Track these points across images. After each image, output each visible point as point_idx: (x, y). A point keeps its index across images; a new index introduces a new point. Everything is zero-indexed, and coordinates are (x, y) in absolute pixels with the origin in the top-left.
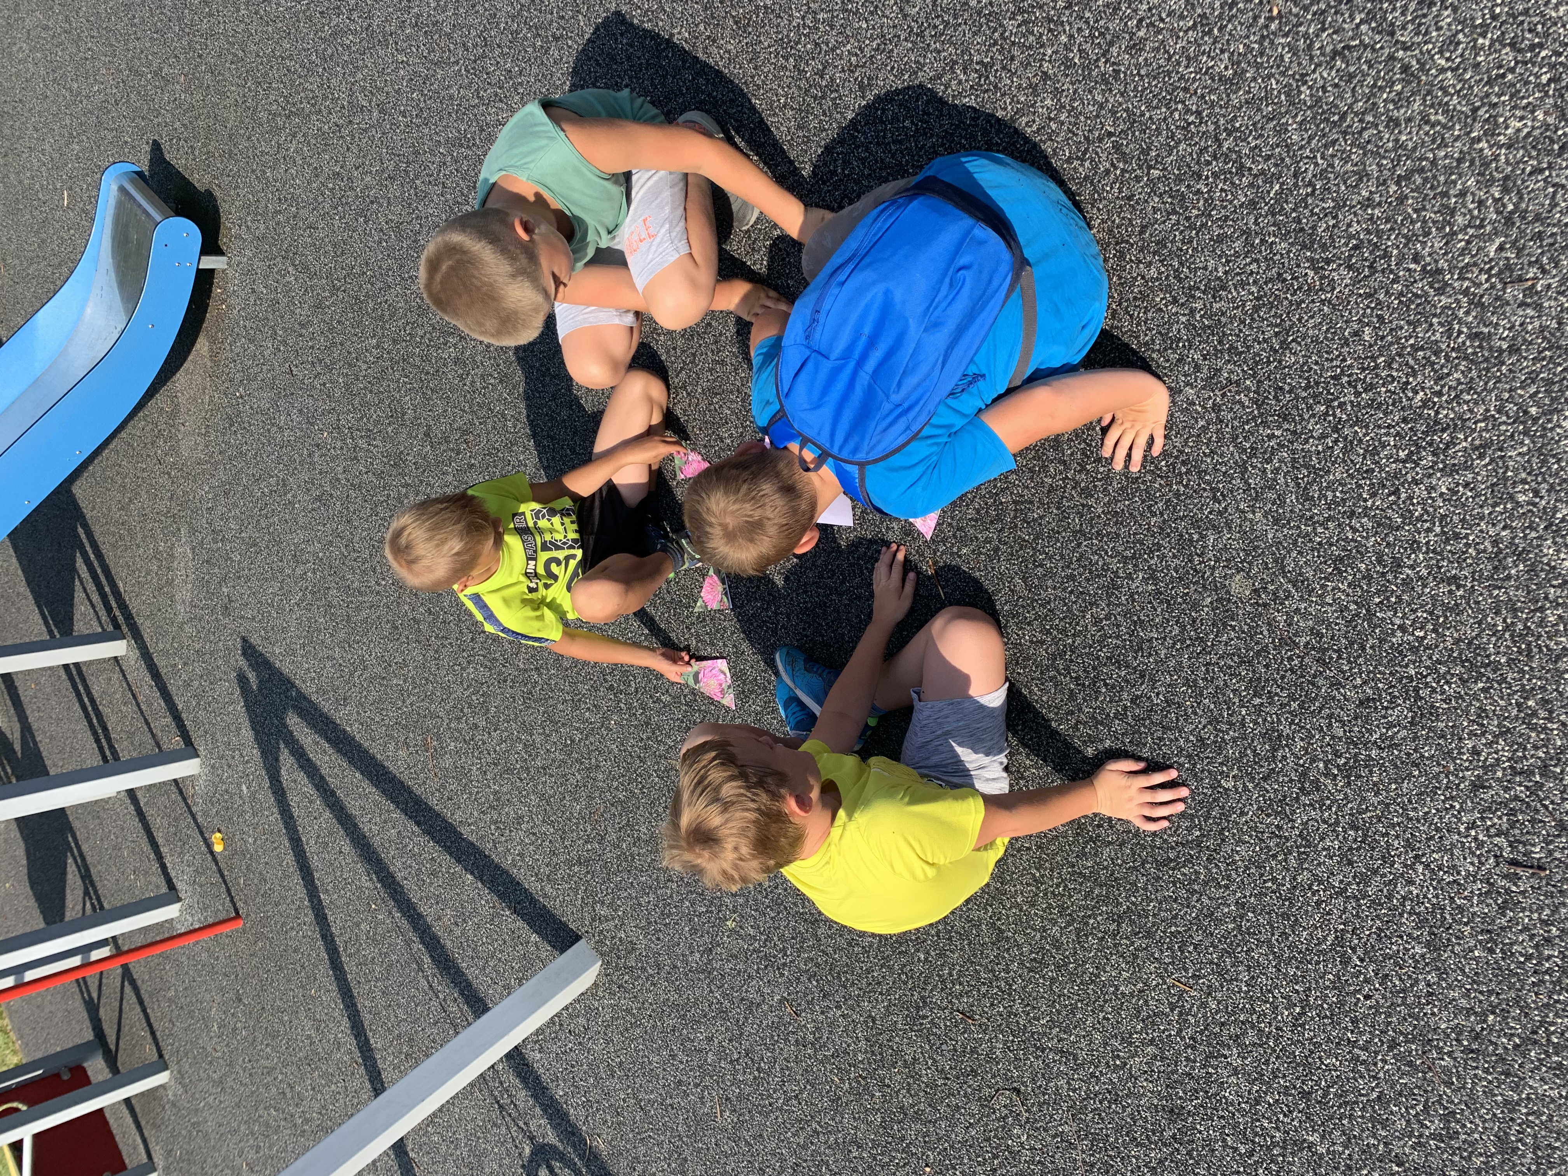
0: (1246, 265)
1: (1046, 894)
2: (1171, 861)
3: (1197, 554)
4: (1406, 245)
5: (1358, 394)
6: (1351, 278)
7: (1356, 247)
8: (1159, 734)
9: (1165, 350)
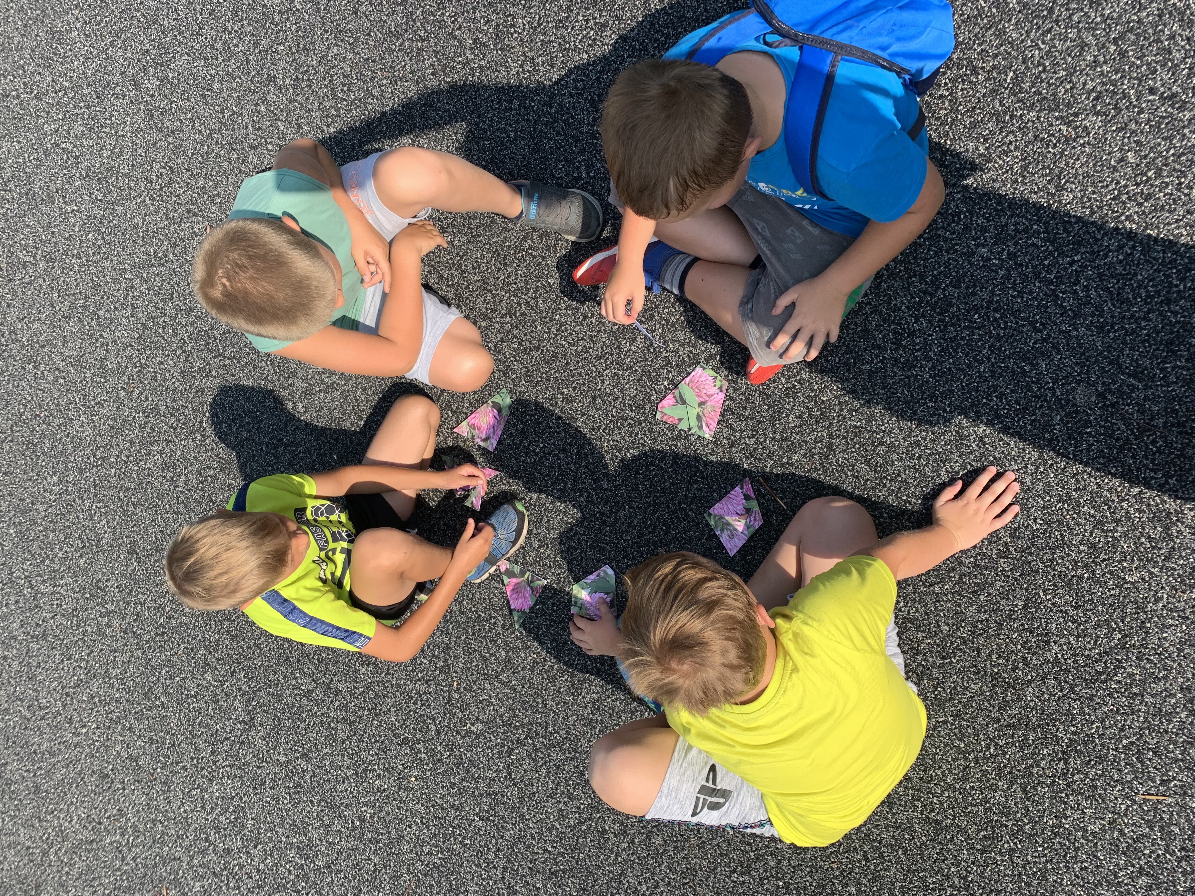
0: (1003, 138)
1: (977, 762)
2: (1101, 674)
3: (1033, 382)
4: (1139, 85)
5: (1140, 205)
6: (1101, 121)
7: (1097, 98)
8: (1049, 556)
9: (949, 225)
